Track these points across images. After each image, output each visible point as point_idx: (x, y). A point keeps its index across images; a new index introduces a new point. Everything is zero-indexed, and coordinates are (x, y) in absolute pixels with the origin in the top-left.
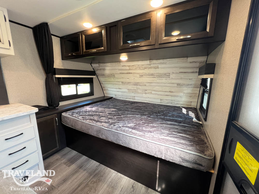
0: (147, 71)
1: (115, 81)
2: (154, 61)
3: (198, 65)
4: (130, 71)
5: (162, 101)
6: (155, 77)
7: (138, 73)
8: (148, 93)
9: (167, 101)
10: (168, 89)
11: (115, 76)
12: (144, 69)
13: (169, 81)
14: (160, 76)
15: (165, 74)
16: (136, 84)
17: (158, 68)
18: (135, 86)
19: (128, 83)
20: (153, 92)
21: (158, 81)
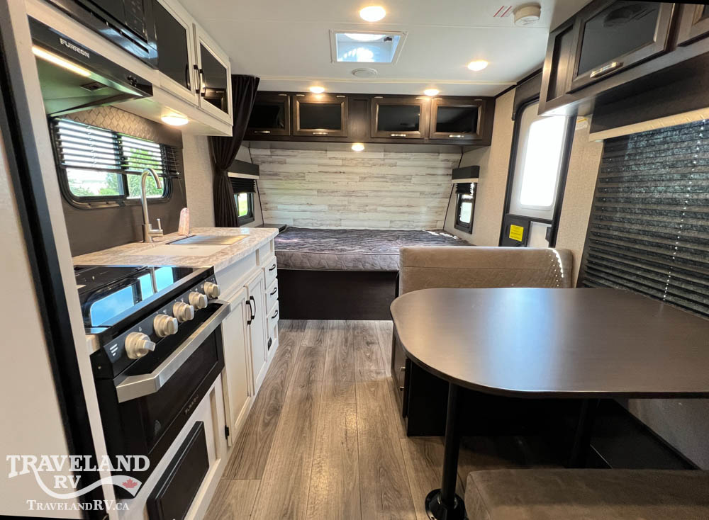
0: (375, 170)
1: (303, 188)
2: (392, 155)
3: (450, 164)
4: (343, 169)
5: (393, 225)
6: (388, 180)
7: (357, 174)
8: (370, 211)
9: (400, 224)
10: (404, 201)
11: (304, 177)
12: (371, 167)
13: (409, 187)
14: (396, 179)
15: (404, 176)
16: (350, 194)
17: (395, 166)
18: (346, 198)
19: (332, 192)
20: (380, 208)
21: (391, 188)
